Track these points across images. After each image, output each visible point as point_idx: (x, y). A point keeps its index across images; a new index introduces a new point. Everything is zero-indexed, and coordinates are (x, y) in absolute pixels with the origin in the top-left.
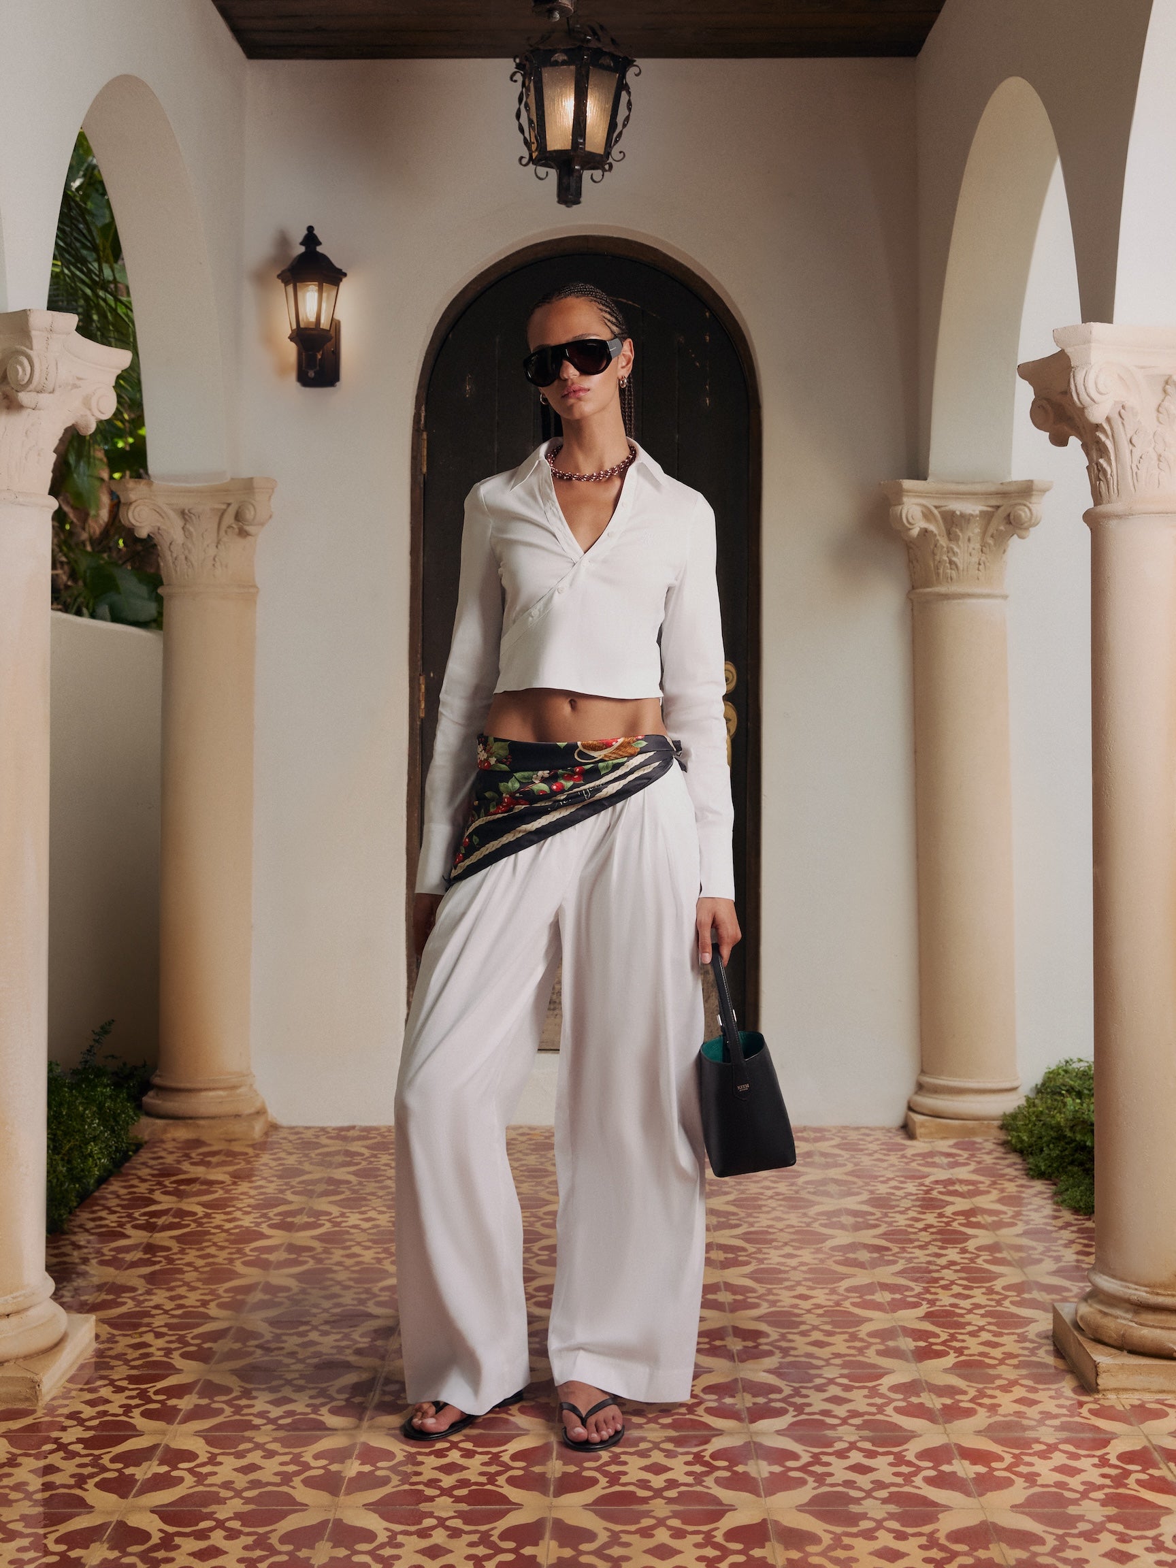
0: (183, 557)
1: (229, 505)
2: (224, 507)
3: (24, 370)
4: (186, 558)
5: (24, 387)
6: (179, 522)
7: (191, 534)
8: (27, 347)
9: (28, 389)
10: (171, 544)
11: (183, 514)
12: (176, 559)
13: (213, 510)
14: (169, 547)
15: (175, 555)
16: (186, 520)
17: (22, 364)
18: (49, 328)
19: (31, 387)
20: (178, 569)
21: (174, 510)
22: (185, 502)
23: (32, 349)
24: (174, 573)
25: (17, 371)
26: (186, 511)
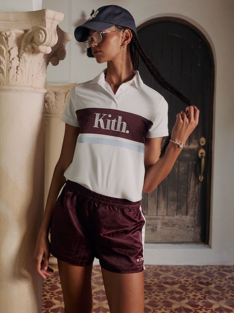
0: (55, 106)
1: (68, 91)
2: (67, 91)
3: (42, 36)
4: (56, 106)
5: (42, 44)
6: (54, 95)
7: (57, 99)
8: (44, 26)
9: (43, 44)
10: (51, 102)
11: (55, 93)
12: (53, 106)
13: (64, 92)
14: (51, 103)
15: (52, 105)
16: (56, 95)
17: (41, 33)
18: (53, 18)
19: (45, 43)
20: (53, 109)
21: (53, 92)
22: (56, 90)
23: (45, 27)
24: (52, 109)
25: (39, 36)
26: (57, 92)
